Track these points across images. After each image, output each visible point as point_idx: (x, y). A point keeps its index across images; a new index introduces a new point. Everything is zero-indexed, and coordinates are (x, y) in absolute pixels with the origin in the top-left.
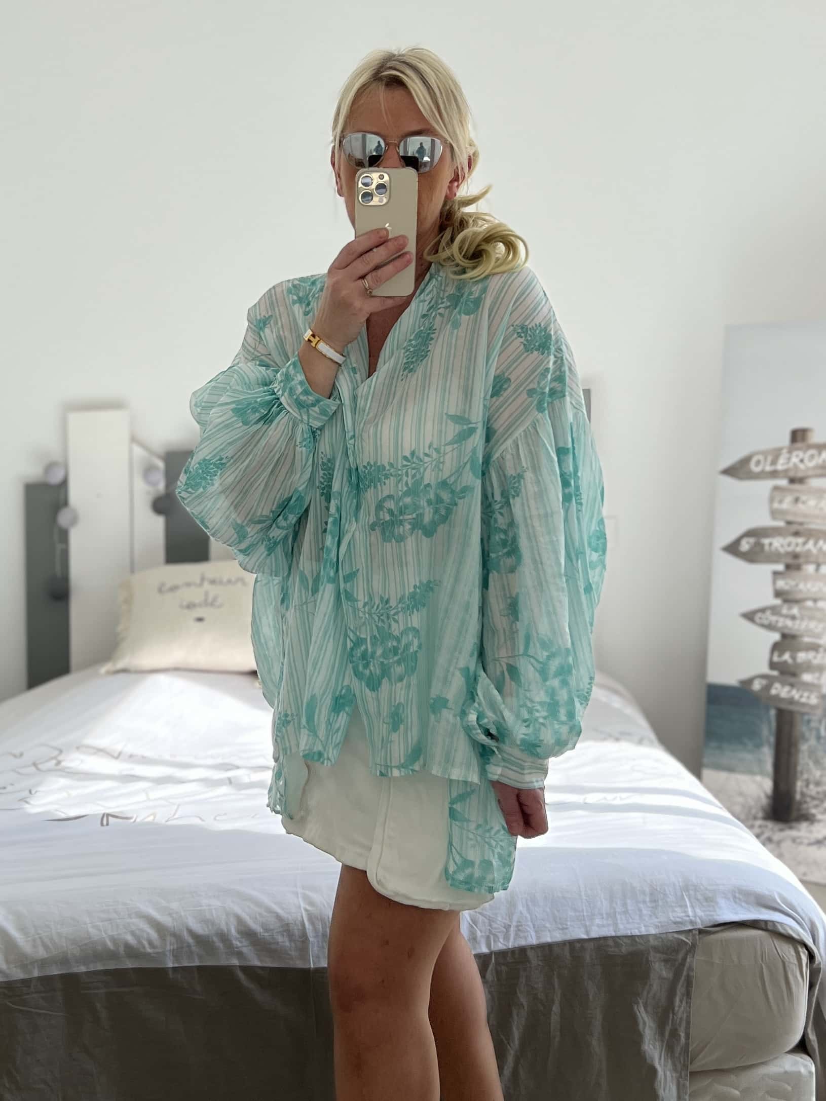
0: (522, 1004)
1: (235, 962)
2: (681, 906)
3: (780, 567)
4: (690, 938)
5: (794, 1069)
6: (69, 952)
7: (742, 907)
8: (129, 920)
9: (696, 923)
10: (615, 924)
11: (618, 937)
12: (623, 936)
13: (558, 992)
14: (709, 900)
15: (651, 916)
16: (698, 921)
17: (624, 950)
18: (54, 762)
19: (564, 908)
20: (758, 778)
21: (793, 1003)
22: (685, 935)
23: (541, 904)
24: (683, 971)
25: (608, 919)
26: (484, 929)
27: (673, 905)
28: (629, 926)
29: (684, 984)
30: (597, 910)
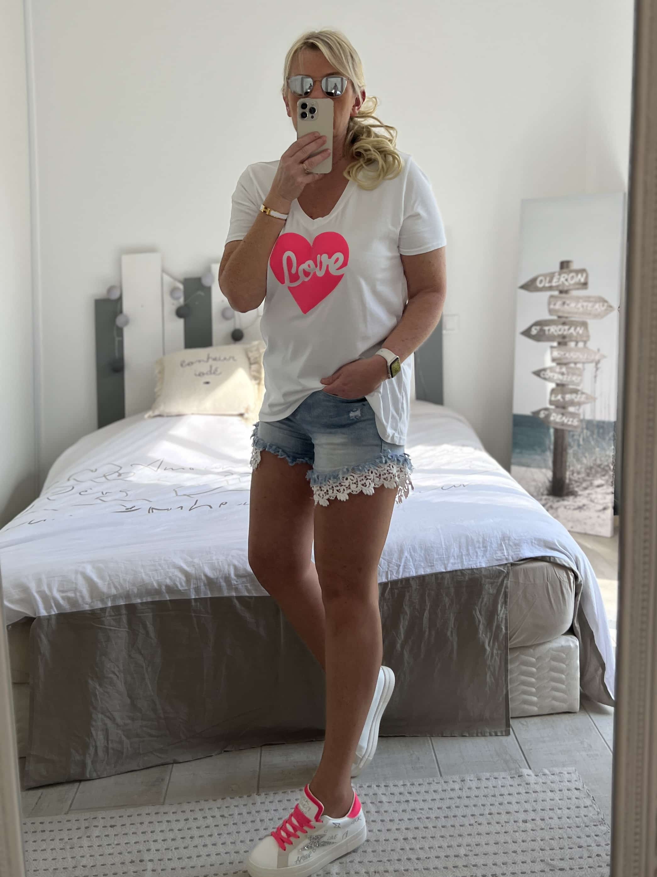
0: (406, 612)
1: (234, 594)
2: (500, 550)
3: (555, 344)
4: (506, 568)
5: (567, 644)
6: (130, 591)
7: (536, 548)
8: (168, 570)
9: (509, 560)
10: (462, 562)
11: (463, 570)
12: (466, 569)
13: (428, 604)
14: (517, 545)
15: (483, 556)
16: (510, 558)
17: (467, 578)
18: (117, 474)
19: (432, 553)
20: (544, 470)
21: (566, 605)
22: (502, 567)
23: (419, 552)
24: (502, 588)
25: (457, 559)
26: (384, 567)
27: (496, 549)
28: (470, 563)
29: (503, 596)
30: (451, 554)
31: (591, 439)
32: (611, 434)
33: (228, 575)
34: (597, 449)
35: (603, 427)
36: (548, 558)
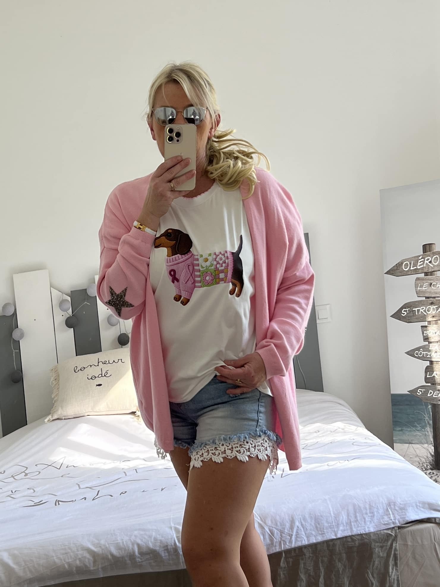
0: (302, 580)
1: (139, 571)
2: (387, 515)
4: (394, 532)
6: (44, 574)
7: (421, 510)
8: (77, 552)
9: (396, 523)
10: (351, 528)
11: (352, 536)
12: (355, 535)
13: (322, 570)
14: (403, 509)
15: (370, 521)
16: (397, 522)
17: (357, 543)
19: (322, 522)
22: (390, 531)
23: (309, 521)
24: (391, 551)
26: (278, 537)
27: (383, 514)
28: (359, 528)
29: (393, 559)
30: (340, 521)
33: (132, 554)
36: (433, 519)
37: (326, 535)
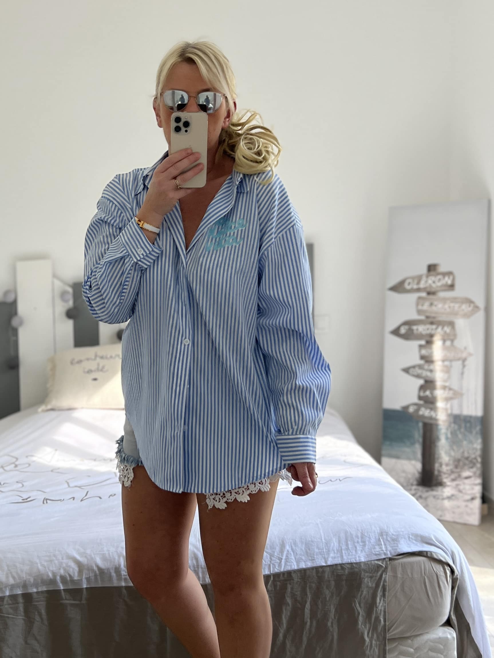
0: (288, 604)
2: (379, 545)
3: (423, 342)
4: (384, 563)
5: (444, 636)
6: (27, 581)
7: (413, 543)
8: (62, 561)
9: (387, 554)
10: (342, 556)
11: (342, 564)
12: (346, 563)
13: (309, 596)
14: (395, 540)
15: (362, 551)
16: (388, 553)
17: (347, 572)
19: (313, 547)
20: (413, 462)
21: (443, 598)
22: (381, 562)
23: (300, 545)
24: (380, 583)
25: (337, 554)
26: (267, 560)
27: (374, 544)
28: (350, 557)
29: (381, 589)
30: (331, 548)
31: (458, 432)
32: (478, 428)
33: (118, 566)
34: (465, 443)
35: (469, 422)
36: (425, 553)
37: (316, 560)
